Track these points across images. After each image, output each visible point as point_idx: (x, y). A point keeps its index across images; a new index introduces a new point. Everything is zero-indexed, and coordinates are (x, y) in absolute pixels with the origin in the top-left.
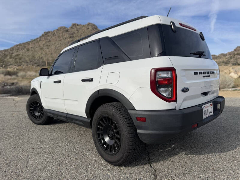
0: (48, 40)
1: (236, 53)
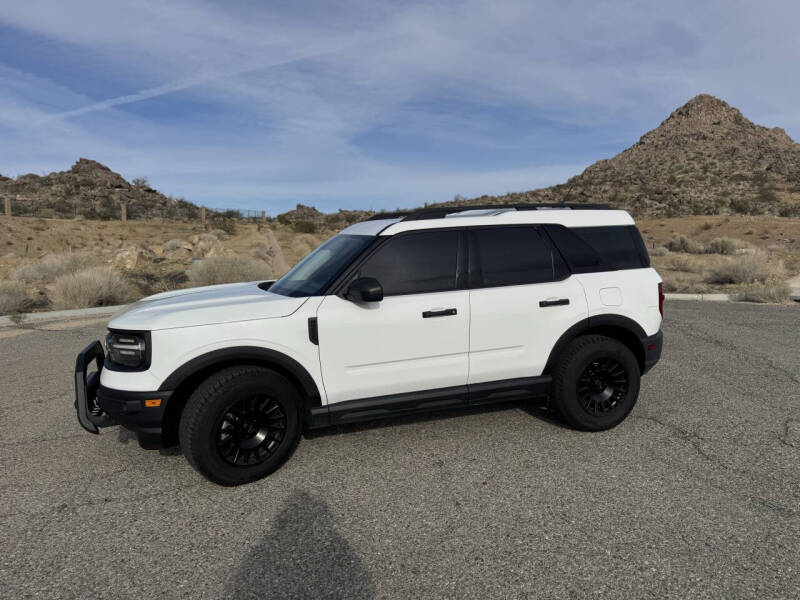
1: (79, 177)
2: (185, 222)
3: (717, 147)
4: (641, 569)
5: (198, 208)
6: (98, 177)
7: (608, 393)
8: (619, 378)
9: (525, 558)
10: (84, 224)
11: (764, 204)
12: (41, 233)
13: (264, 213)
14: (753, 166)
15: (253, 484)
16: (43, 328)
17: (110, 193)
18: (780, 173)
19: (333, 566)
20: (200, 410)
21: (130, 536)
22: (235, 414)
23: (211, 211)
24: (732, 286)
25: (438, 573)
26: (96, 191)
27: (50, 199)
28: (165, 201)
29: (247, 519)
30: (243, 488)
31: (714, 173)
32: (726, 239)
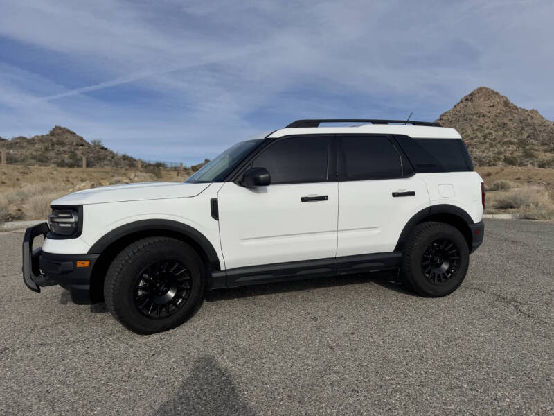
1: (54, 139)
2: (126, 170)
3: (492, 122)
4: (496, 399)
5: (136, 161)
6: (67, 138)
7: (445, 266)
8: (453, 255)
9: (394, 391)
10: (56, 170)
11: (527, 160)
12: (26, 176)
13: (181, 164)
14: (518, 135)
15: (164, 333)
16: (17, 231)
17: (75, 149)
18: (537, 139)
19: (229, 396)
20: (121, 269)
21: (57, 372)
22: (150, 275)
23: (145, 163)
24: (513, 210)
25: (321, 403)
26: (65, 148)
27: (34, 153)
28: (113, 156)
29: (157, 359)
30: (155, 336)
31: (491, 140)
32: (503, 181)
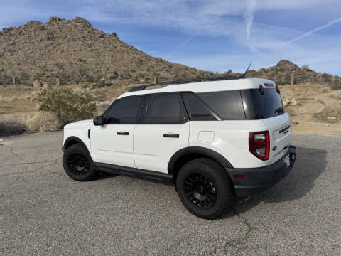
0: (12, 42)
1: (279, 68)
2: (322, 84)
6: (286, 67)
17: (290, 73)
28: (316, 75)
